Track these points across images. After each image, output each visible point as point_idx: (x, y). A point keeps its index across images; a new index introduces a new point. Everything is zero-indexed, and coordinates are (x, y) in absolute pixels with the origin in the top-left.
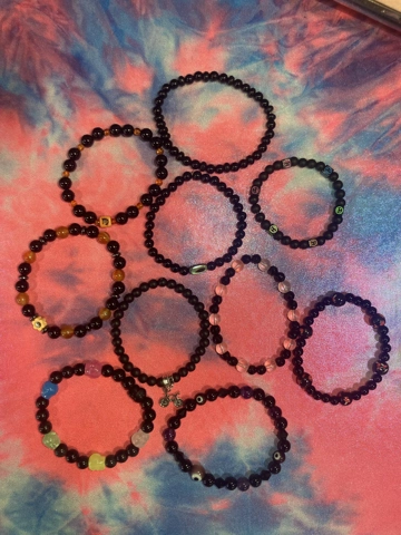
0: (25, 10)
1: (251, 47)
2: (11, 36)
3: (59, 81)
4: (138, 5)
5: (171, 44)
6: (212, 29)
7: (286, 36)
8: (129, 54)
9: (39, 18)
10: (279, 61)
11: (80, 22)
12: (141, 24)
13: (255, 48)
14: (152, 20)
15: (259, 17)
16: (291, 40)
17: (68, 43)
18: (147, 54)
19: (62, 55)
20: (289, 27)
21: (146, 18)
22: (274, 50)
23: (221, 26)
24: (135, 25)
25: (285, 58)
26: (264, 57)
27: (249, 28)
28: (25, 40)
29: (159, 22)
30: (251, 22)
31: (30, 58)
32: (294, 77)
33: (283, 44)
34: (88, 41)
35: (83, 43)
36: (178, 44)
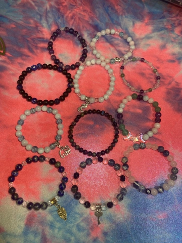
0: (78, 11)
1: (161, 26)
2: (72, 18)
3: (89, 32)
4: (119, 12)
5: (131, 24)
6: (146, 20)
7: (174, 23)
8: (116, 26)
9: (82, 13)
10: (172, 31)
11: (98, 16)
12: (120, 18)
13: (163, 26)
14: (124, 16)
15: (164, 17)
16: (176, 25)
17: (93, 21)
18: (122, 26)
19: (91, 25)
20: (175, 21)
21: (122, 16)
22: (170, 27)
23: (150, 19)
24: (118, 18)
25: (175, 30)
26: (166, 29)
27: (160, 20)
28: (77, 19)
29: (126, 17)
30: (161, 18)
31: (79, 25)
32: (179, 36)
33: (173, 26)
34: (100, 21)
35: (99, 22)
36: (134, 24)
